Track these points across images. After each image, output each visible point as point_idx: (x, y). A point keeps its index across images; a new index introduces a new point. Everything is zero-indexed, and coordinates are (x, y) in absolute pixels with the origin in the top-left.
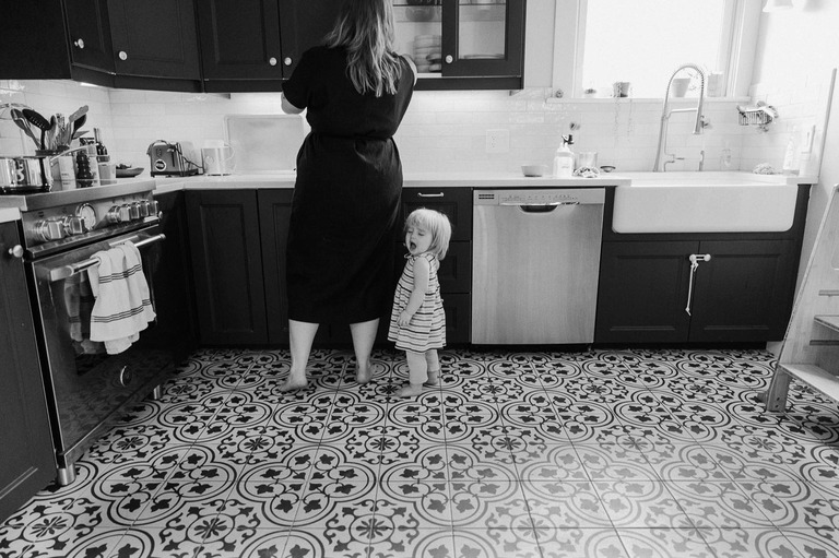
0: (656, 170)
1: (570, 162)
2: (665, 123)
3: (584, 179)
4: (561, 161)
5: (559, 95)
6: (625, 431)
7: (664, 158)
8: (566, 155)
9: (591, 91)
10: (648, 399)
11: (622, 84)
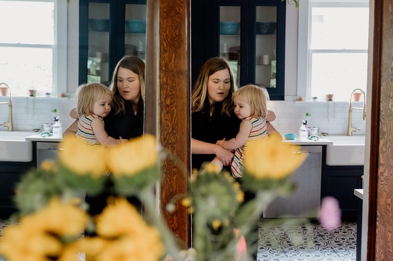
0: (348, 135)
1: (306, 133)
2: (351, 113)
3: (313, 141)
4: (302, 133)
5: (300, 99)
6: (332, 248)
7: (351, 129)
8: (304, 131)
9: (315, 98)
10: (343, 239)
11: (330, 95)
